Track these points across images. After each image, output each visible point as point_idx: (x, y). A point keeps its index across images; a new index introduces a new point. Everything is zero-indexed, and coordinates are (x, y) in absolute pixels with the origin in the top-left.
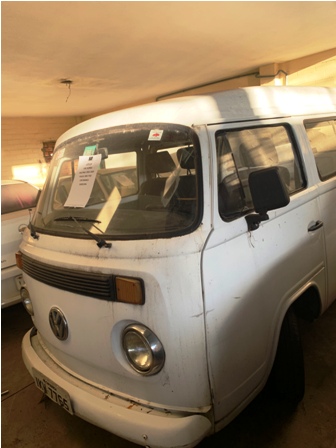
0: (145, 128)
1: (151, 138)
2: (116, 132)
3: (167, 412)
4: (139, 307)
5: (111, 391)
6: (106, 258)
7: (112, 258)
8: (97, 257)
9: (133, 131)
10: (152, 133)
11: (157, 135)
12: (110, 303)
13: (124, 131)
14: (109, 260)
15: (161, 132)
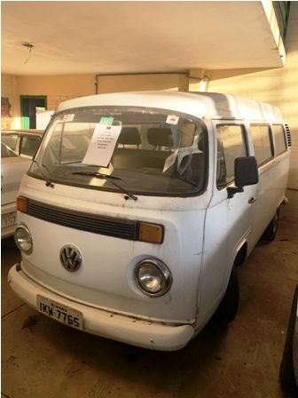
0: (163, 113)
1: (168, 121)
2: (135, 110)
3: (163, 324)
4: (157, 245)
5: (115, 311)
6: (132, 208)
7: (137, 208)
8: (123, 206)
9: (151, 113)
10: (169, 118)
11: (174, 120)
12: (132, 242)
13: (143, 112)
14: (135, 210)
15: (177, 119)
